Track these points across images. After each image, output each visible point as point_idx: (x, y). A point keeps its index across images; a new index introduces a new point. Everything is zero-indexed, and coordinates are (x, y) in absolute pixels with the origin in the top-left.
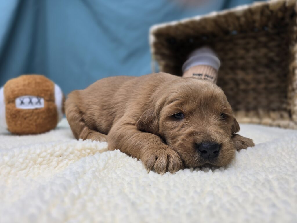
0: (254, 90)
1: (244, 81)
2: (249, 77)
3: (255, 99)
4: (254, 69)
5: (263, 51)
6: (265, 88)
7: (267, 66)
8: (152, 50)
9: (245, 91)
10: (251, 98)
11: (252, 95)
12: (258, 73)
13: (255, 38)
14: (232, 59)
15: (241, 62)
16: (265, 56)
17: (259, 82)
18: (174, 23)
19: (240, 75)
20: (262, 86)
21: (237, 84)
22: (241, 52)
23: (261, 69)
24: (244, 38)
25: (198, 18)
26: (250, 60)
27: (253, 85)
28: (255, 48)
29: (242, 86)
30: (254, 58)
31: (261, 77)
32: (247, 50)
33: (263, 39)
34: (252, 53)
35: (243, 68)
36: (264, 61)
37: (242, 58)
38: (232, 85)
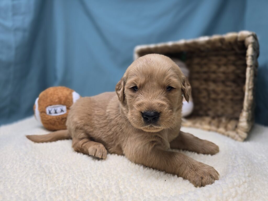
0: (222, 100)
1: (214, 92)
2: (220, 88)
3: (223, 107)
4: (223, 82)
5: (232, 68)
6: (232, 100)
7: (234, 81)
9: (215, 100)
10: (219, 107)
11: (220, 103)
12: (227, 86)
13: (225, 56)
14: (205, 72)
15: (213, 76)
16: (233, 72)
17: (226, 94)
18: (152, 46)
19: (212, 86)
20: (229, 97)
21: (209, 95)
22: (214, 67)
23: (229, 83)
24: (216, 55)
25: (170, 44)
26: (221, 75)
27: (222, 96)
28: (225, 65)
29: (213, 96)
30: (224, 73)
31: (229, 89)
32: (219, 66)
33: (232, 58)
34: (223, 69)
35: (215, 81)
36: (232, 77)
37: (214, 72)
38: (204, 94)
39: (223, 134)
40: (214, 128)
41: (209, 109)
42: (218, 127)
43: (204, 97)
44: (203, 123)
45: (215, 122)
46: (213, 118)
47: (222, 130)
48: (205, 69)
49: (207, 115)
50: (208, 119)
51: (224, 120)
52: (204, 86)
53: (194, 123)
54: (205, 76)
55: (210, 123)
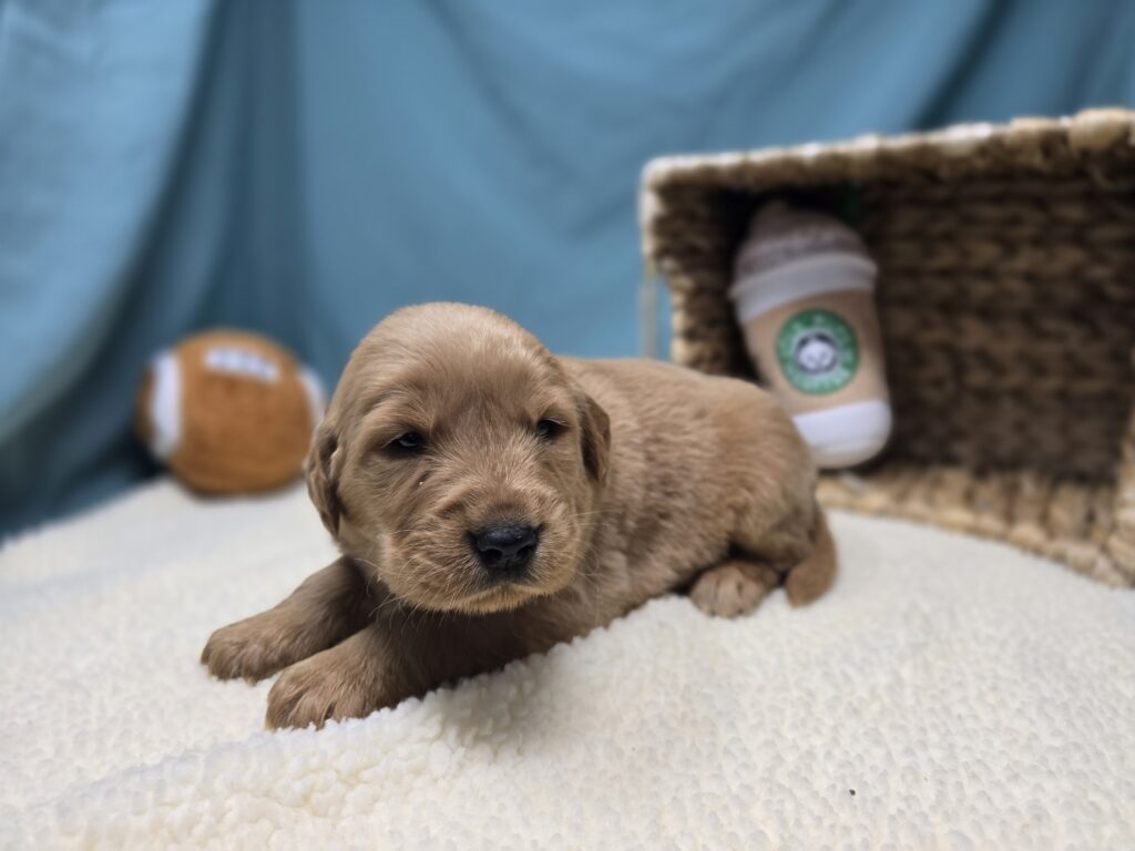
0: (1019, 395)
1: (985, 358)
2: (1009, 344)
3: (1020, 427)
4: (1027, 318)
5: (1070, 256)
6: (1062, 395)
7: (1077, 315)
8: (648, 245)
9: (986, 396)
10: (1004, 424)
11: (1009, 411)
12: (1043, 335)
13: (1040, 203)
14: (945, 273)
15: (981, 289)
16: (1075, 274)
17: (1039, 369)
18: (726, 160)
19: (974, 334)
20: (1051, 383)
21: (959, 369)
22: (986, 252)
23: (1051, 324)
24: (998, 200)
25: (810, 151)
26: (1016, 285)
27: (1015, 379)
28: (1037, 242)
29: (977, 377)
30: (1031, 277)
31: (1049, 350)
32: (1010, 248)
33: (1074, 212)
34: (1025, 260)
35: (987, 313)
36: (1069, 294)
37: (987, 273)
38: (940, 366)
39: (1038, 552)
40: (990, 521)
41: (958, 434)
42: (1010, 517)
43: (938, 383)
44: (941, 497)
45: (990, 490)
46: (981, 472)
47: (1028, 530)
48: (946, 258)
49: (950, 461)
50: (957, 479)
51: (1028, 485)
52: (939, 334)
53: (902, 497)
54: (944, 288)
55: (969, 499)
